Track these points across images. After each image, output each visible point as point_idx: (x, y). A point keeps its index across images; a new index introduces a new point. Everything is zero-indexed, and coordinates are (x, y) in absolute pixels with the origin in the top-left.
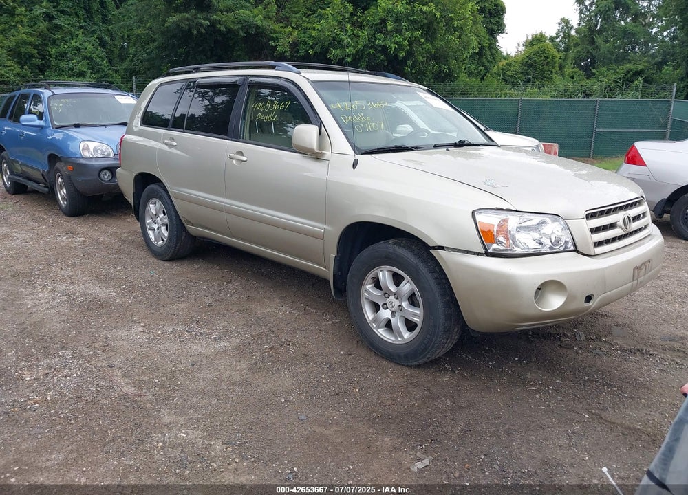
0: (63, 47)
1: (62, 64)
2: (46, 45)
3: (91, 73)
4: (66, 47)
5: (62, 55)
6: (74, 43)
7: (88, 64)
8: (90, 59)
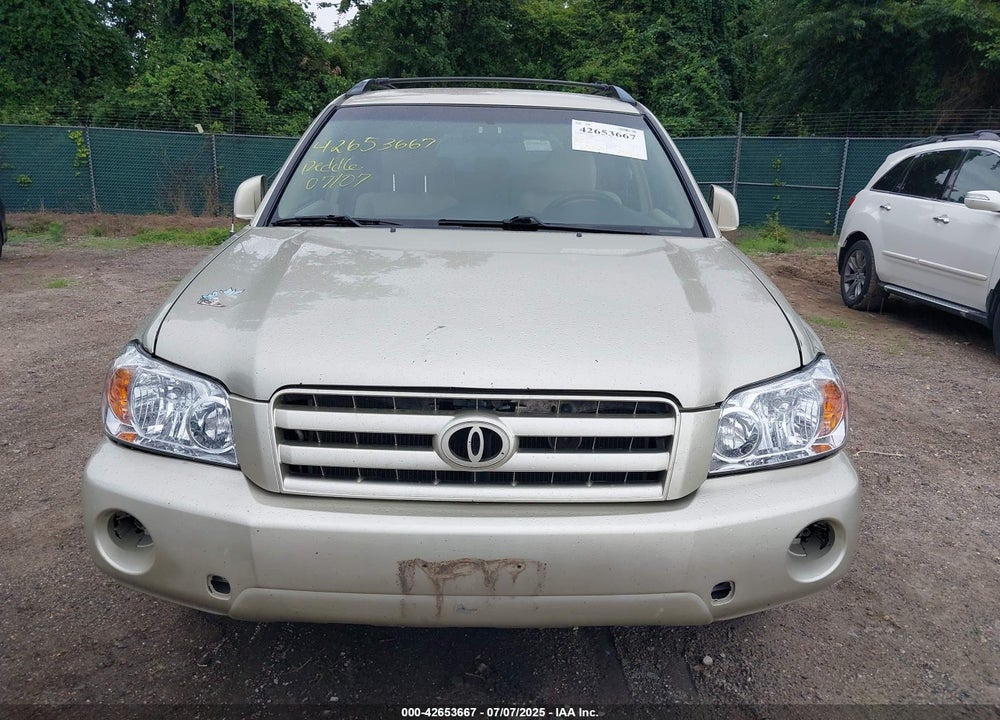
0: (669, 76)
1: (663, 100)
2: (651, 75)
3: (697, 110)
4: (674, 75)
5: (667, 87)
6: (686, 70)
7: (696, 97)
8: (700, 90)
